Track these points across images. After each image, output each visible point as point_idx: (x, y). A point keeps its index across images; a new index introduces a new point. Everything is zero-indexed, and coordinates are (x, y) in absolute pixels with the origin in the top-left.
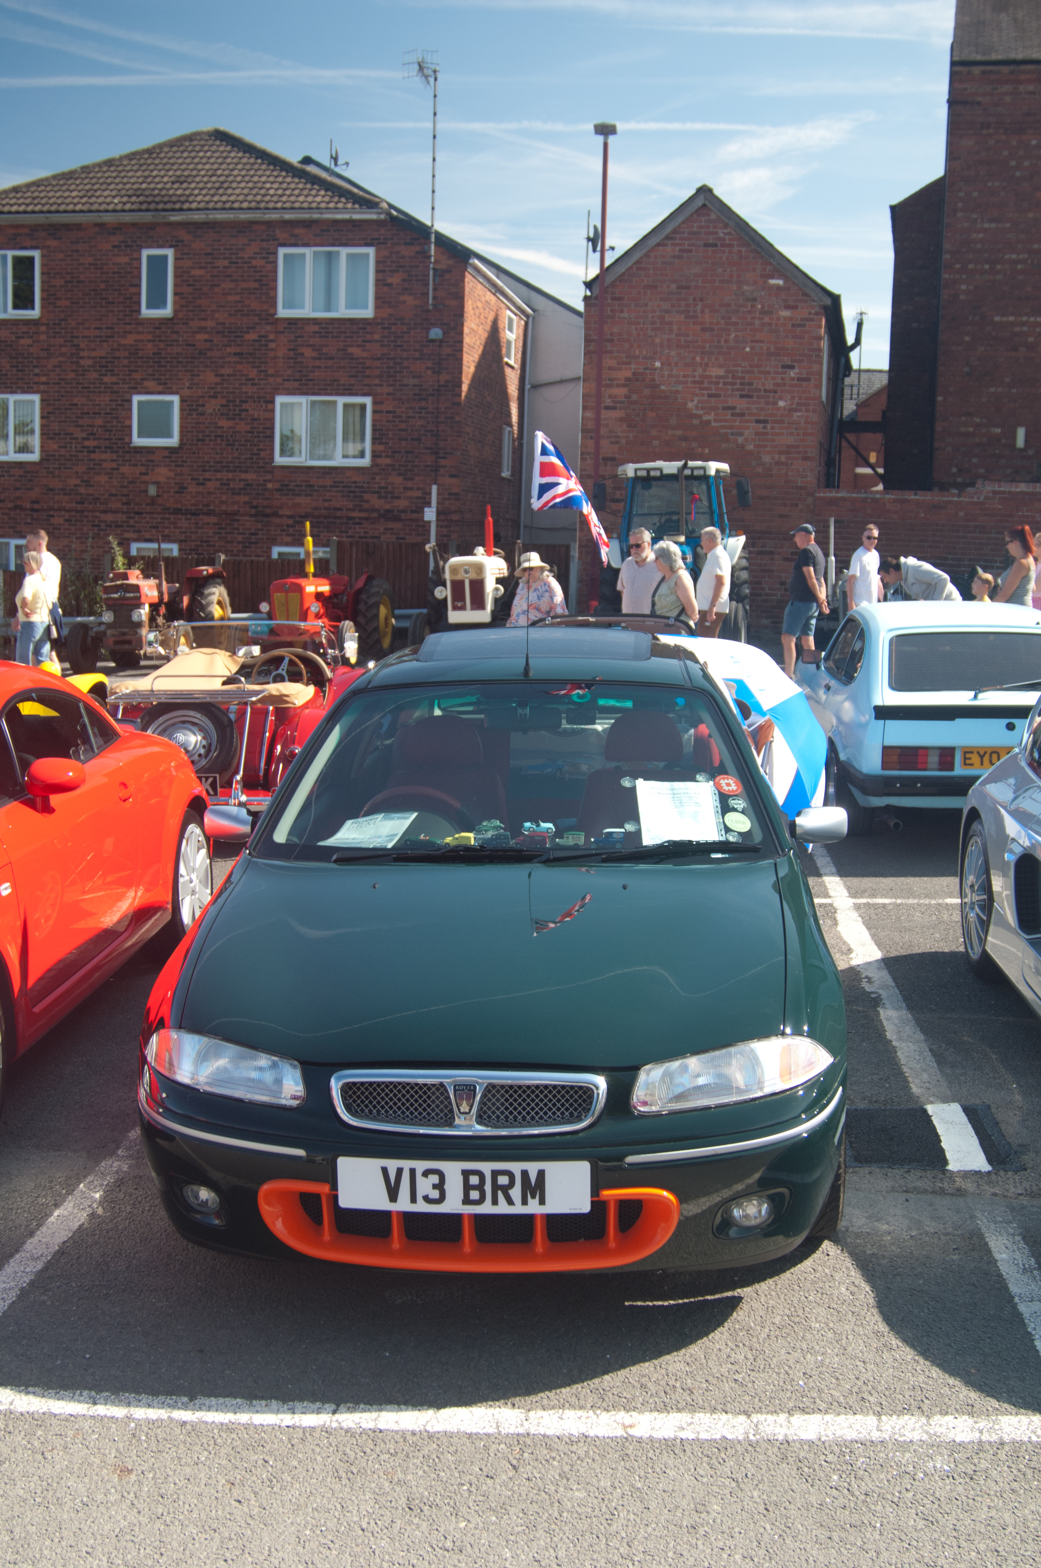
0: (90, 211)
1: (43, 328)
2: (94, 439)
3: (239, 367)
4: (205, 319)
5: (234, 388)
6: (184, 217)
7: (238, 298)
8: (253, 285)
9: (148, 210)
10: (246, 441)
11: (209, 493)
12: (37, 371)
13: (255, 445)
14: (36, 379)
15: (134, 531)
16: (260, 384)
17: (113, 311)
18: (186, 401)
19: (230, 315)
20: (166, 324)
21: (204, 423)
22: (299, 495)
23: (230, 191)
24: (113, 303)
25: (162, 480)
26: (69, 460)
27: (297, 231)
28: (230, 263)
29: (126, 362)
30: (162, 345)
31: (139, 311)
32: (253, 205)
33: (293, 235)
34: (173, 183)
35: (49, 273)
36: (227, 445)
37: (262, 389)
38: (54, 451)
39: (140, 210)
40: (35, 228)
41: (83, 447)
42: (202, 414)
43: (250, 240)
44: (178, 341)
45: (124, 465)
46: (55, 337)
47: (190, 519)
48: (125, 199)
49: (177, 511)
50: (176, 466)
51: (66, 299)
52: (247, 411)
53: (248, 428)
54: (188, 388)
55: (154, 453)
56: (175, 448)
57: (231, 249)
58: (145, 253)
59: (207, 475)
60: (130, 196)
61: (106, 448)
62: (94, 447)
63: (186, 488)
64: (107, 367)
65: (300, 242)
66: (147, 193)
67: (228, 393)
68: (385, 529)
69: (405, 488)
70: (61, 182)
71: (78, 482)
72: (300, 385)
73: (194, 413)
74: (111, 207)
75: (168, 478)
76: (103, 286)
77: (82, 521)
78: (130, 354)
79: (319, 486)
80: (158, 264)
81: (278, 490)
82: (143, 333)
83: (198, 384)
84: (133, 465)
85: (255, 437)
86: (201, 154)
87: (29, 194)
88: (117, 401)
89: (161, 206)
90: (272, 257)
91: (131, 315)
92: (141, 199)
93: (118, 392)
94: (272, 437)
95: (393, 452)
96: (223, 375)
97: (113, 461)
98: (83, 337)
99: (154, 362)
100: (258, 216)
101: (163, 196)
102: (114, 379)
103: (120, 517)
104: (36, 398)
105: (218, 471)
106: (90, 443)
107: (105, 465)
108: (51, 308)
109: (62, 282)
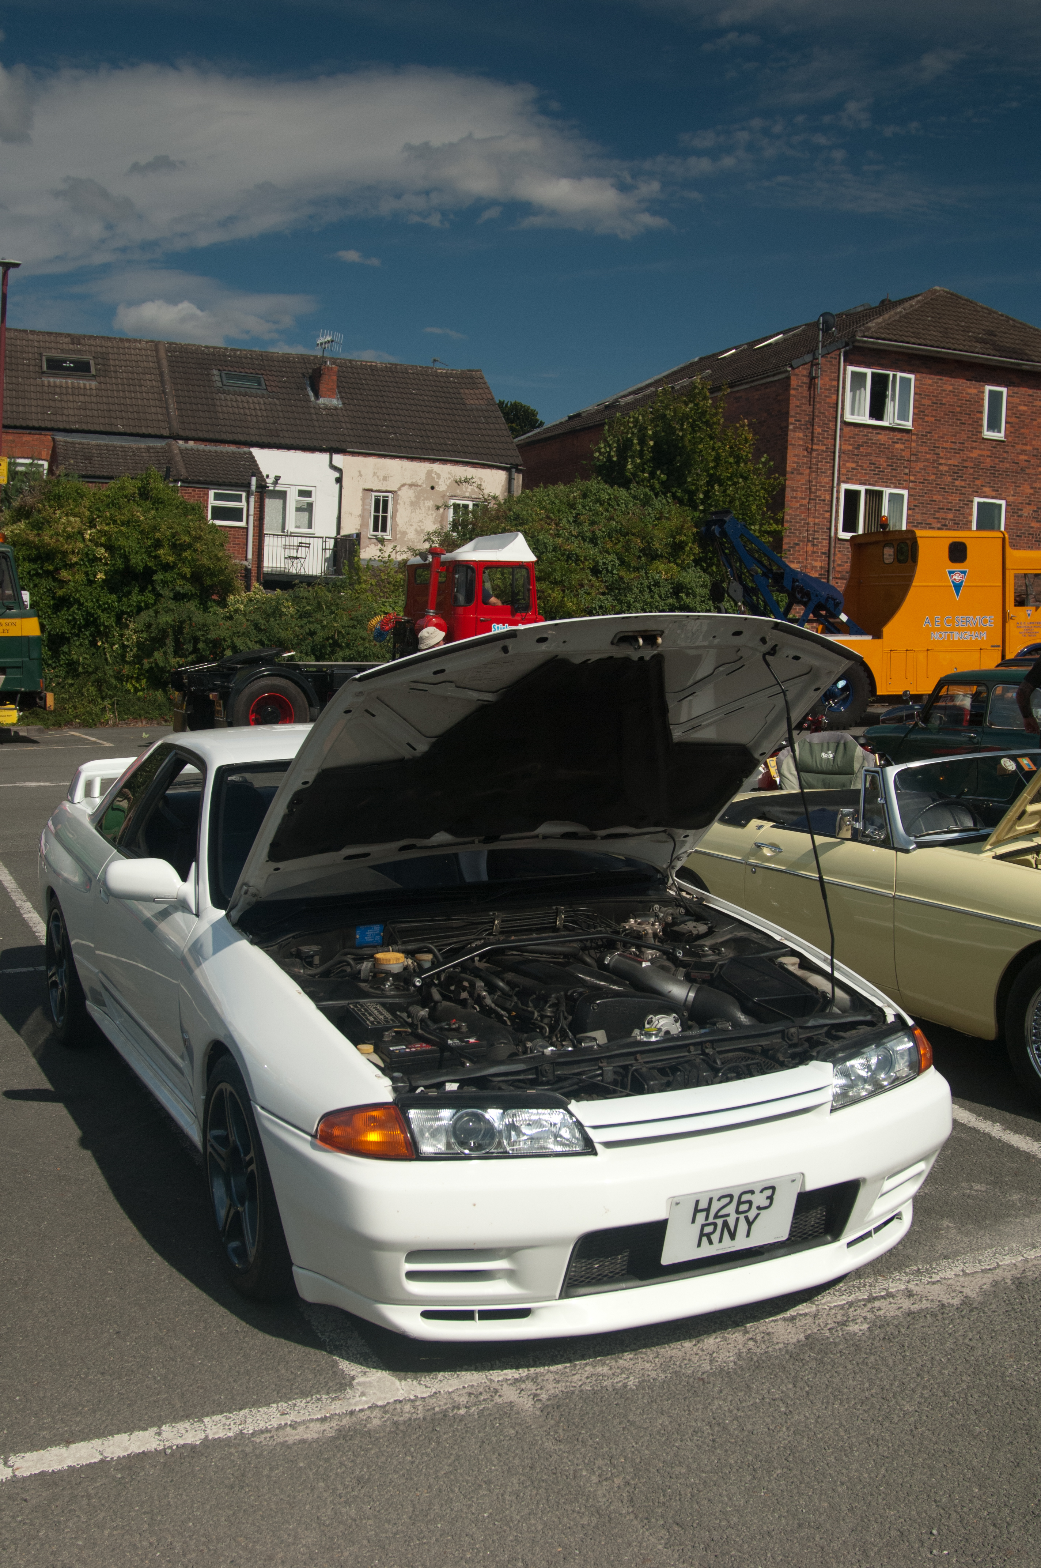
1: (914, 437)
4: (1026, 445)
12: (907, 471)
17: (964, 430)
18: (1010, 505)
20: (999, 444)
21: (1021, 523)
24: (964, 424)
29: (971, 471)
30: (997, 460)
31: (981, 432)
35: (919, 394)
36: (1035, 541)
40: (912, 356)
42: (1021, 516)
44: (1007, 458)
46: (922, 445)
51: (932, 416)
54: (1013, 495)
58: (987, 387)
64: (958, 473)
73: (1015, 515)
76: (958, 409)
78: (974, 465)
80: (995, 398)
82: (983, 449)
83: (1019, 493)
88: (962, 501)
91: (977, 435)
93: (963, 494)
98: (942, 448)
99: (990, 473)
102: (963, 484)
104: (905, 493)
108: (920, 422)
109: (929, 403)
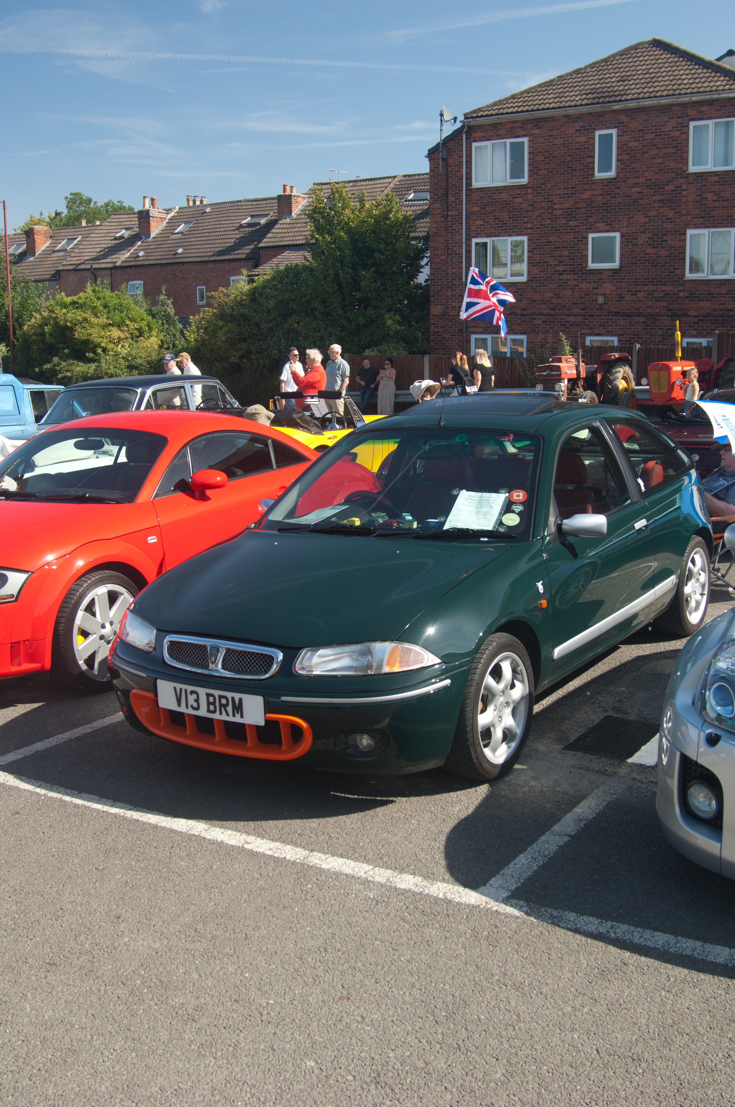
0: (559, 108)
1: (530, 191)
2: (563, 265)
3: (661, 210)
4: (638, 177)
5: (657, 226)
6: (623, 106)
7: (660, 160)
8: (672, 150)
9: (598, 103)
10: (665, 263)
11: (639, 301)
12: (526, 220)
13: (672, 266)
14: (525, 226)
15: (588, 329)
16: (676, 222)
17: (576, 176)
18: (625, 236)
19: (655, 173)
20: (612, 182)
21: (636, 251)
22: (703, 301)
23: (656, 84)
24: (575, 170)
25: (607, 292)
26: (546, 280)
27: (702, 109)
28: (655, 136)
29: (584, 211)
30: (608, 197)
31: (593, 174)
32: (671, 92)
33: (700, 112)
34: (618, 82)
35: (534, 153)
36: (652, 266)
37: (678, 225)
38: (536, 274)
39: (592, 104)
40: (525, 122)
41: (555, 271)
42: (636, 245)
43: (669, 118)
44: (620, 194)
45: (582, 283)
46: (538, 196)
47: (626, 319)
48: (584, 97)
49: (617, 314)
50: (617, 282)
51: (545, 169)
52: (667, 241)
53: (667, 254)
54: (626, 227)
55: (602, 273)
56: (617, 269)
57: (657, 126)
58: (597, 133)
59: (638, 288)
60: (587, 94)
61: (570, 271)
62: (563, 271)
63: (623, 298)
64: (572, 215)
65: (705, 116)
66: (599, 91)
67: (653, 229)
70: (544, 89)
71: (552, 295)
72: (704, 221)
73: (630, 244)
74: (573, 104)
75: (612, 291)
76: (569, 159)
77: (554, 322)
78: (587, 205)
79: (717, 294)
80: (606, 140)
81: (687, 297)
82: (596, 189)
83: (633, 224)
84: (588, 283)
85: (672, 260)
86: (641, 58)
87: (521, 99)
88: (578, 238)
89: (607, 99)
90: (685, 129)
91: (588, 178)
92: (595, 95)
93: (579, 232)
94: (684, 259)
96: (650, 216)
97: (574, 280)
98: (556, 195)
99: (603, 210)
100: (674, 100)
101: (609, 92)
102: (576, 223)
103: (579, 319)
104: (525, 238)
105: (646, 285)
106: (560, 268)
107: (569, 283)
108: (535, 176)
109: (542, 158)
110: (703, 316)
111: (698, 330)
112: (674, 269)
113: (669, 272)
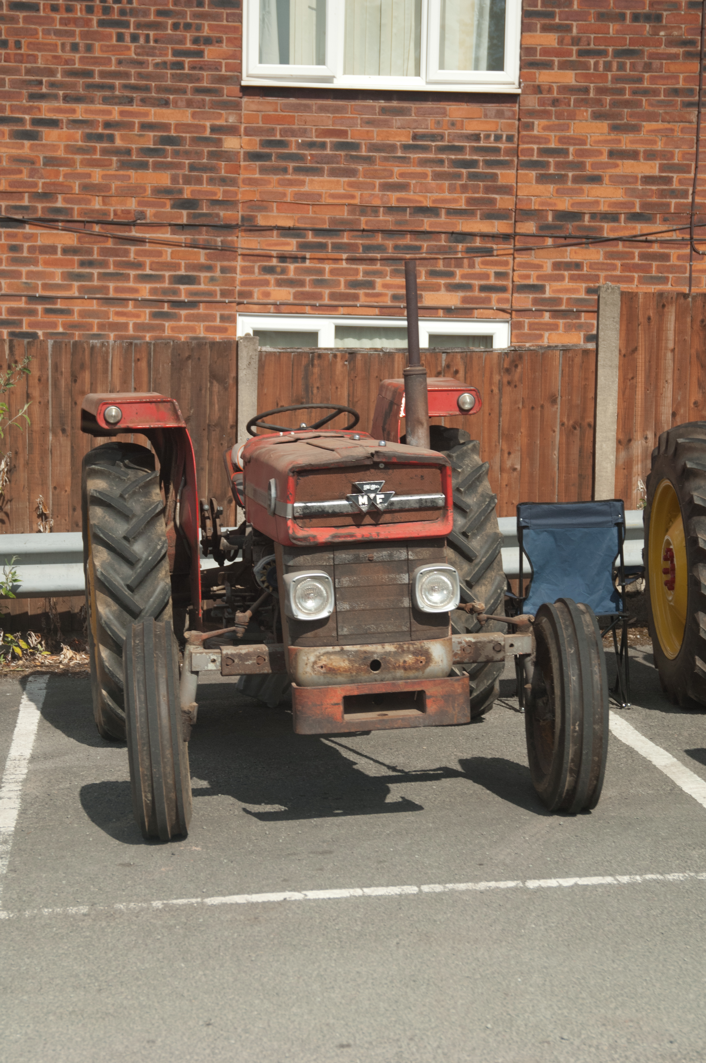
22: (316, 171)
68: (557, 266)
69: (612, 154)
79: (374, 148)
81: (253, 156)
95: (581, 53)
110: (318, 232)
111: (301, 283)
112: (196, 41)
113: (176, 53)
